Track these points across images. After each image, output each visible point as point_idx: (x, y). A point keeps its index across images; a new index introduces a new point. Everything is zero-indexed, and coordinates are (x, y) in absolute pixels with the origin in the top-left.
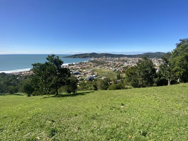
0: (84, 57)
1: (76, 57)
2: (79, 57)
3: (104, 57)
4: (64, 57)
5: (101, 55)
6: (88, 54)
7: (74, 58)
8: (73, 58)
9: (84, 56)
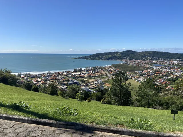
0: (110, 59)
1: (97, 58)
2: (101, 59)
3: (149, 59)
4: (78, 58)
5: (143, 55)
6: (117, 52)
7: (93, 59)
8: (91, 59)
9: (110, 56)
